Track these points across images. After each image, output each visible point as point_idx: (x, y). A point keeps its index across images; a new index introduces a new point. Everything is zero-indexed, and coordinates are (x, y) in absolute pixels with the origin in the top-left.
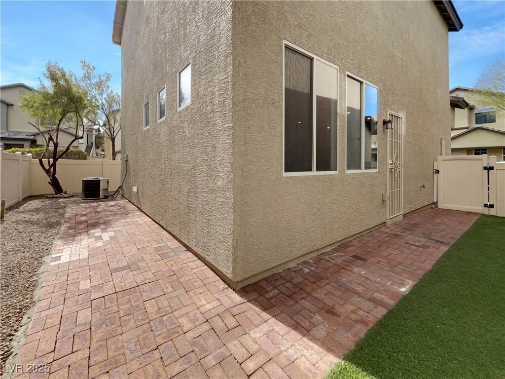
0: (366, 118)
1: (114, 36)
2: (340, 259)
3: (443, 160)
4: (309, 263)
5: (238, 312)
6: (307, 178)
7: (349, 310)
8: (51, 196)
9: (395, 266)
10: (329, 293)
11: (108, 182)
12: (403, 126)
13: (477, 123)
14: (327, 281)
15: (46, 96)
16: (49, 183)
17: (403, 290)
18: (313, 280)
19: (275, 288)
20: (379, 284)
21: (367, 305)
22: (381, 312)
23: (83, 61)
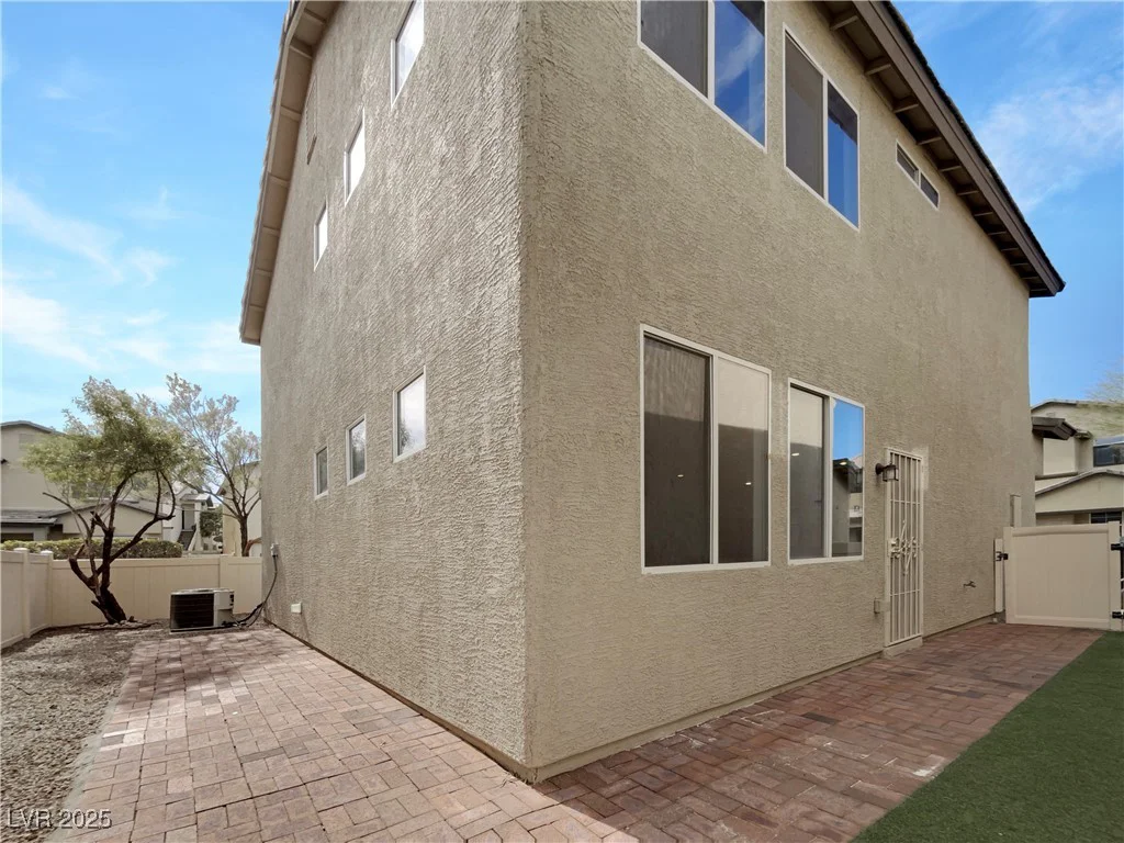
0: (836, 463)
1: (243, 329)
2: (774, 720)
3: (1015, 536)
4: (703, 729)
5: (539, 823)
6: (698, 576)
7: (797, 814)
8: (98, 627)
9: (904, 732)
10: (748, 782)
11: (232, 596)
12: (922, 475)
13: (1095, 465)
14: (744, 762)
15: (85, 443)
16: (93, 602)
17: (922, 773)
18: (714, 760)
19: (624, 777)
20: (866, 764)
21: (837, 803)
22: (870, 815)
23: (173, 377)
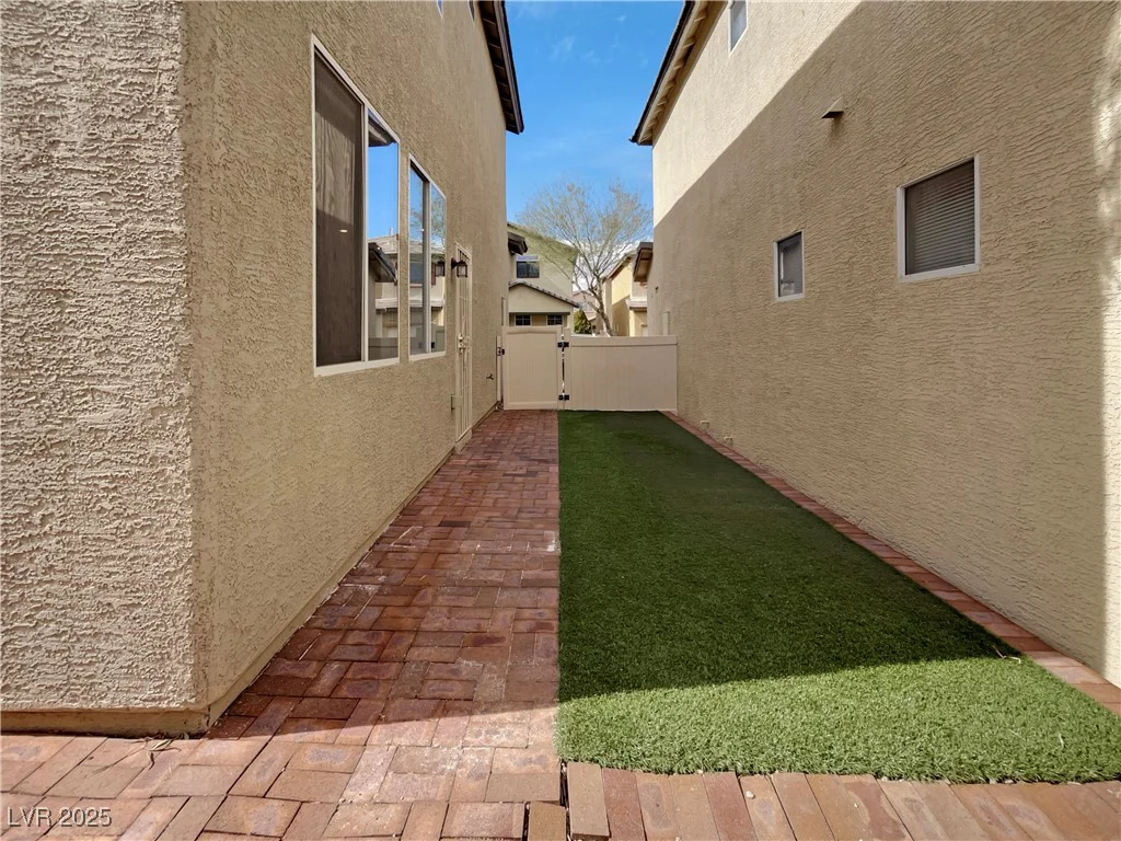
2: (420, 538)
4: (363, 570)
5: (269, 776)
7: (509, 620)
9: (517, 518)
10: (452, 609)
14: (430, 591)
17: (551, 548)
18: (401, 600)
19: (324, 661)
20: (516, 554)
21: (526, 597)
22: (552, 597)
